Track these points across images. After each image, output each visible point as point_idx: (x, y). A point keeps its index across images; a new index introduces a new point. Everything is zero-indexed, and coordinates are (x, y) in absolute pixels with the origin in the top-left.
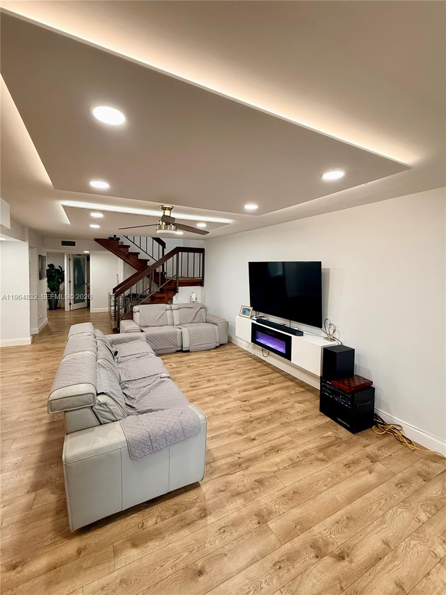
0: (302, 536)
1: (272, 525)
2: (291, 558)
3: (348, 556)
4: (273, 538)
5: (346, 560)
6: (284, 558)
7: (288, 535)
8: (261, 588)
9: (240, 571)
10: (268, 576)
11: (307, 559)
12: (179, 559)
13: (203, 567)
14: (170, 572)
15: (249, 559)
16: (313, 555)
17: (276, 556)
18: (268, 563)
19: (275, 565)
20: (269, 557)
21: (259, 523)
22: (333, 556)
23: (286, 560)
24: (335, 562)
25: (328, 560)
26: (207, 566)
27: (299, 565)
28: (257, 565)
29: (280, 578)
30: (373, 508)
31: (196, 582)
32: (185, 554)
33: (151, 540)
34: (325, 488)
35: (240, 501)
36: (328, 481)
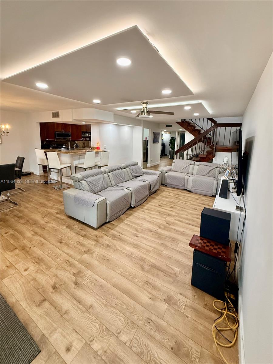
0: (83, 267)
2: (71, 265)
3: (77, 287)
4: (79, 257)
5: (75, 286)
6: (71, 262)
7: (82, 262)
8: (57, 259)
9: (63, 251)
10: (62, 260)
16: (75, 272)
18: (68, 258)
19: (67, 260)
20: (70, 258)
21: (85, 251)
22: (76, 280)
24: (73, 281)
25: (74, 278)
27: (68, 268)
28: (67, 255)
29: (62, 263)
30: (115, 299)
31: (58, 243)
32: (66, 237)
33: (70, 229)
34: (119, 272)
35: (94, 243)
36: (126, 273)
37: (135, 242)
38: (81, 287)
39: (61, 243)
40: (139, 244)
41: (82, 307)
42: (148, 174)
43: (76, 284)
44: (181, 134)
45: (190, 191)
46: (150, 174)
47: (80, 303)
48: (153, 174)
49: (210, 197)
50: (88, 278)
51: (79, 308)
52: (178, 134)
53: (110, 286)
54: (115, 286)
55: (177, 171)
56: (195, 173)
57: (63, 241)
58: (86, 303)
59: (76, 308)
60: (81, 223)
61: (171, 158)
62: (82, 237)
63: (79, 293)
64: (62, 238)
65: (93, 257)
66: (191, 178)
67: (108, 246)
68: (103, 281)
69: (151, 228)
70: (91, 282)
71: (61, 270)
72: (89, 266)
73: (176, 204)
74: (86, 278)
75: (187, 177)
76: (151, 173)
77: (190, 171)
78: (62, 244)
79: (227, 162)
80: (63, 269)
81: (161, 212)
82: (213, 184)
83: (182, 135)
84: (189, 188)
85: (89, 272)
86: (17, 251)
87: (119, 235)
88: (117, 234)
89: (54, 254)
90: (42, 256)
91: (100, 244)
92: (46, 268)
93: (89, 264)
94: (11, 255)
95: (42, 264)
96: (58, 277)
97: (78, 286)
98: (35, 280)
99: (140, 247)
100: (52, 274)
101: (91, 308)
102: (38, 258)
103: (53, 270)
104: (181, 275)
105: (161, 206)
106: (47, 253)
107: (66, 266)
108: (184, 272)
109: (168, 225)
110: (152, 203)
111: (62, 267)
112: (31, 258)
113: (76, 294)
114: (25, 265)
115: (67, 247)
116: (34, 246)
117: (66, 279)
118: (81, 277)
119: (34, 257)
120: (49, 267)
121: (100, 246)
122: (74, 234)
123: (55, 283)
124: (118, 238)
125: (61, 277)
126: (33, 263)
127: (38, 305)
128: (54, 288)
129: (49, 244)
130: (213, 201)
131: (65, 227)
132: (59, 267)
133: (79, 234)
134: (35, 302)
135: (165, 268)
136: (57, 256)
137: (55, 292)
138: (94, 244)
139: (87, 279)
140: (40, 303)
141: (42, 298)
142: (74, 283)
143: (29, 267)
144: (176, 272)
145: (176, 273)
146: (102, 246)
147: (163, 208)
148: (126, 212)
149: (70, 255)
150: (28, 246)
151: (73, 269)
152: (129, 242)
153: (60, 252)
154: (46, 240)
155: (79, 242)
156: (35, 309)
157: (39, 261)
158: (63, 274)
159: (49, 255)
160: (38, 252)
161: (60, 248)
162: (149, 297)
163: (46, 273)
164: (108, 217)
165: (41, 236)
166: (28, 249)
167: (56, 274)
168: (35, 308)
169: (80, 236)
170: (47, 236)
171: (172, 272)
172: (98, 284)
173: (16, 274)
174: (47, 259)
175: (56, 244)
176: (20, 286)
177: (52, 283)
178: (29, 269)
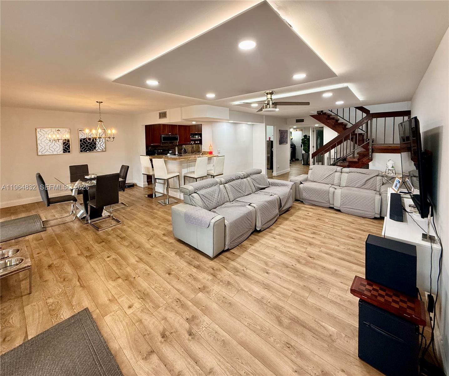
0: (198, 310)
2: (183, 306)
4: (193, 296)
5: (189, 336)
6: (182, 302)
7: (197, 303)
8: (166, 296)
9: (173, 286)
10: (172, 297)
11: (184, 314)
12: (174, 266)
14: (168, 266)
16: (188, 317)
17: (182, 299)
18: (178, 296)
20: (182, 296)
21: (199, 288)
22: (189, 328)
23: (181, 303)
24: (186, 330)
25: (187, 325)
27: (180, 310)
28: (177, 292)
29: (172, 302)
30: (244, 365)
31: (166, 274)
32: (176, 267)
33: (179, 256)
34: (246, 324)
35: (210, 278)
36: (256, 327)
37: (265, 281)
38: (197, 340)
39: (169, 274)
40: (272, 285)
41: (199, 370)
42: (276, 186)
43: (190, 334)
44: (317, 130)
45: (339, 211)
46: (278, 186)
47: (196, 363)
48: (283, 186)
49: (372, 220)
50: (205, 327)
51: (196, 371)
52: (313, 131)
53: (235, 343)
54: (243, 344)
55: (317, 181)
56: (343, 183)
57: (173, 273)
58: (205, 364)
59: (191, 369)
60: (193, 249)
61: (305, 163)
62: (195, 269)
63: (195, 348)
64: (171, 268)
65: (211, 298)
66: (339, 191)
67: (229, 283)
68: (225, 334)
69: (286, 262)
70: (209, 334)
71: (171, 311)
72: (206, 310)
73: (319, 228)
74: (202, 327)
75: (332, 190)
76: (280, 183)
77: (336, 181)
78: (171, 276)
79: (393, 167)
80: (173, 310)
81: (299, 240)
82: (374, 199)
83: (319, 132)
84: (337, 205)
85: (206, 319)
86: (120, 280)
87: (242, 269)
88: (240, 268)
89: (162, 289)
90: (148, 290)
91: (218, 280)
92: (152, 307)
93: (206, 307)
94: (114, 285)
95: (148, 301)
96: (168, 321)
97: (193, 337)
98: (140, 321)
99: (274, 289)
100: (160, 316)
101: (211, 372)
102: (144, 293)
103: (162, 310)
104: (341, 340)
105: (298, 231)
106: (153, 287)
107: (177, 307)
108: (344, 335)
109: (310, 258)
110: (283, 225)
111: (172, 308)
112: (136, 292)
113: (191, 349)
114: (129, 300)
115: (177, 280)
116: (139, 276)
117: (177, 325)
118: (197, 325)
119: (139, 291)
120: (157, 307)
121: (219, 283)
122: (185, 264)
123: (164, 330)
124: (242, 274)
125: (171, 321)
126: (138, 298)
127: (144, 357)
128: (163, 336)
129: (156, 274)
130: (381, 227)
131: (173, 254)
132: (168, 307)
133: (192, 265)
134: (141, 352)
135: (313, 325)
136: (166, 292)
137: (164, 342)
138: (211, 280)
139: (204, 329)
140: (147, 355)
141: (149, 349)
142: (188, 332)
143: (133, 304)
144: (331, 333)
145: (331, 335)
146: (221, 283)
147: (300, 233)
148: (250, 238)
149: (181, 291)
150: (132, 275)
151: (185, 312)
152: (257, 280)
153: (169, 287)
154: (152, 269)
155: (192, 275)
156: (142, 363)
157: (144, 296)
158: (173, 318)
159: (156, 290)
160: (144, 284)
161: (168, 280)
162: (293, 369)
163: (154, 313)
164: (227, 243)
165: (147, 263)
166: (132, 279)
167: (165, 316)
168: (142, 361)
169: (192, 267)
170: (153, 264)
171: (325, 332)
172: (219, 338)
173: (119, 311)
174: (154, 294)
175: (164, 276)
176: (123, 327)
177: (161, 328)
178: (134, 307)
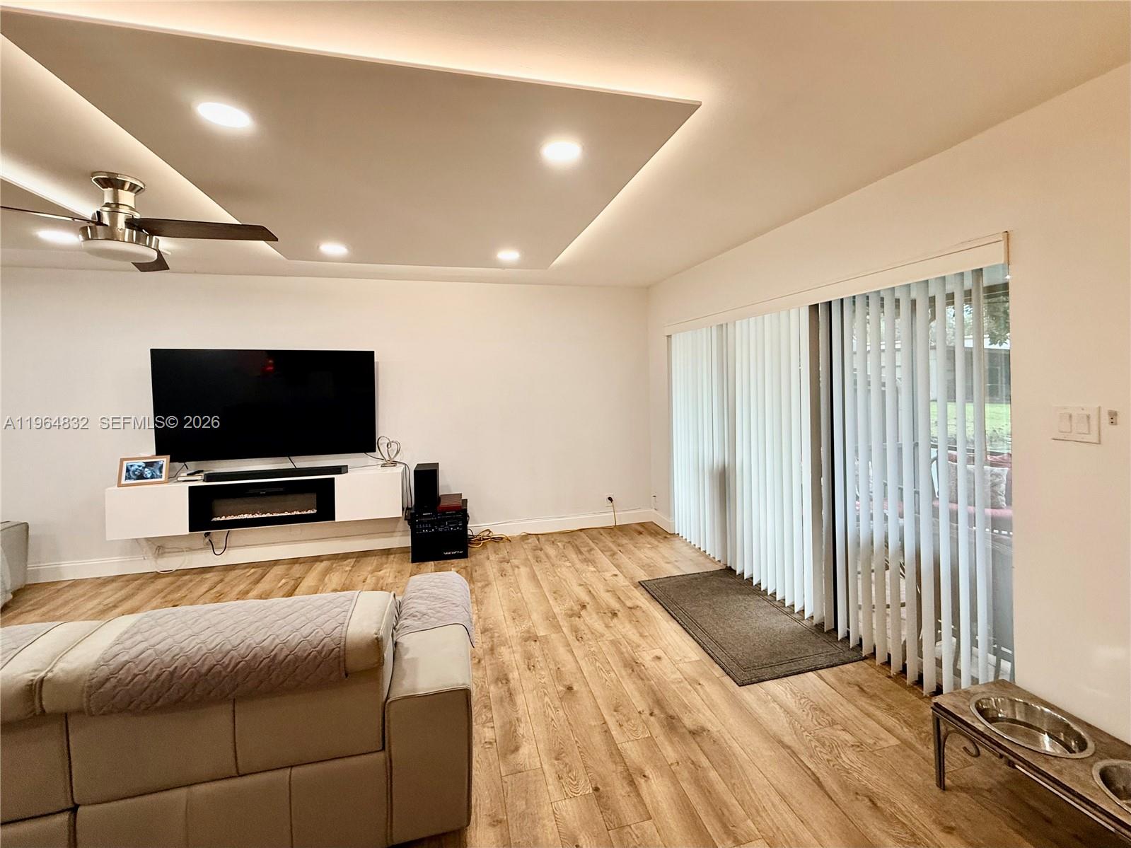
1: (541, 632)
2: (575, 630)
4: (554, 636)
5: (586, 605)
8: (594, 650)
9: (576, 662)
10: (586, 645)
11: (579, 622)
12: (549, 706)
13: (564, 686)
14: (561, 713)
15: (568, 654)
16: (577, 619)
17: (571, 638)
18: (576, 643)
19: (578, 640)
20: (570, 642)
21: (536, 642)
22: (582, 610)
23: (576, 634)
24: (586, 610)
26: (565, 683)
27: (583, 627)
28: (575, 650)
29: (589, 639)
31: (577, 692)
32: (547, 699)
33: (515, 731)
39: (570, 688)
43: (584, 607)
57: (562, 688)
62: (511, 676)
64: (557, 703)
65: (532, 626)
71: (595, 630)
72: (551, 618)
78: (567, 683)
80: (593, 630)
85: (557, 610)
89: (598, 664)
91: (496, 641)
93: (547, 618)
95: (626, 655)
96: (605, 623)
98: (641, 635)
100: (613, 631)
103: (609, 636)
106: (612, 674)
107: (586, 632)
111: (592, 633)
112: (648, 680)
115: (562, 669)
116: (640, 712)
117: (595, 616)
118: (572, 610)
119: (642, 679)
120: (615, 643)
121: (499, 637)
122: (520, 699)
123: (612, 618)
125: (601, 622)
126: (644, 666)
127: (640, 608)
128: (615, 615)
129: (599, 701)
131: (525, 750)
132: (598, 636)
136: (593, 656)
140: (636, 608)
141: (634, 612)
143: (653, 661)
146: (495, 635)
149: (567, 648)
151: (577, 624)
154: (605, 723)
157: (633, 666)
159: (608, 668)
161: (579, 675)
163: (621, 637)
166: (657, 713)
167: (606, 629)
174: (614, 661)
177: (615, 620)
178: (652, 656)
